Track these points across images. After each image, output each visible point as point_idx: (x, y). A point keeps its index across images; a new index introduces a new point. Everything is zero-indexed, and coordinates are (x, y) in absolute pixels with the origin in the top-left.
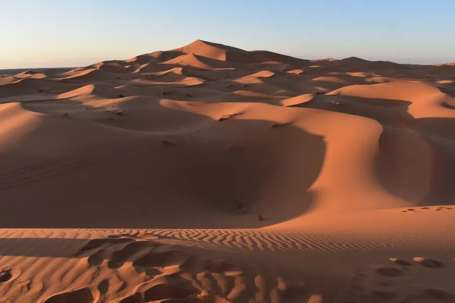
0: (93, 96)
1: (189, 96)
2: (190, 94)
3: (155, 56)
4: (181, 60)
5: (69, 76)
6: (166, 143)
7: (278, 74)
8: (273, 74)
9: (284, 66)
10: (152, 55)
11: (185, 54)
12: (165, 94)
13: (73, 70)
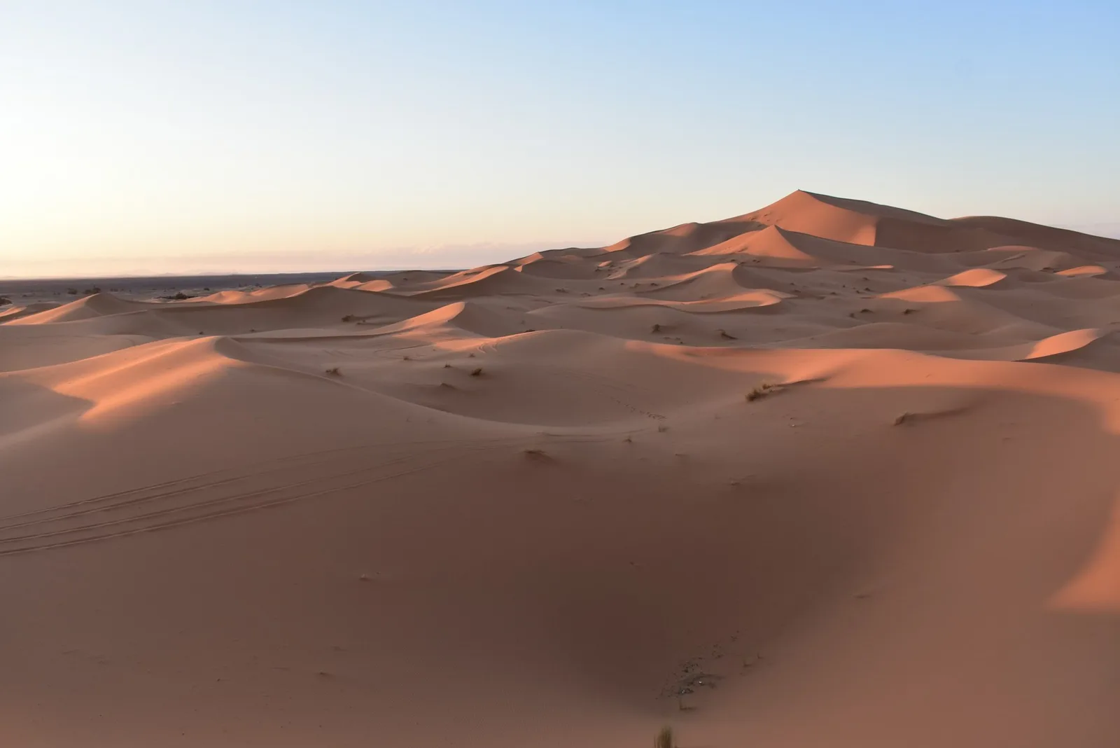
0: (447, 330)
1: (725, 336)
2: (727, 333)
3: (679, 233)
4: (742, 245)
5: (442, 286)
6: (534, 456)
7: (1017, 276)
8: (1001, 277)
9: (1048, 258)
10: (672, 233)
11: (761, 227)
12: (657, 329)
13: (461, 273)
